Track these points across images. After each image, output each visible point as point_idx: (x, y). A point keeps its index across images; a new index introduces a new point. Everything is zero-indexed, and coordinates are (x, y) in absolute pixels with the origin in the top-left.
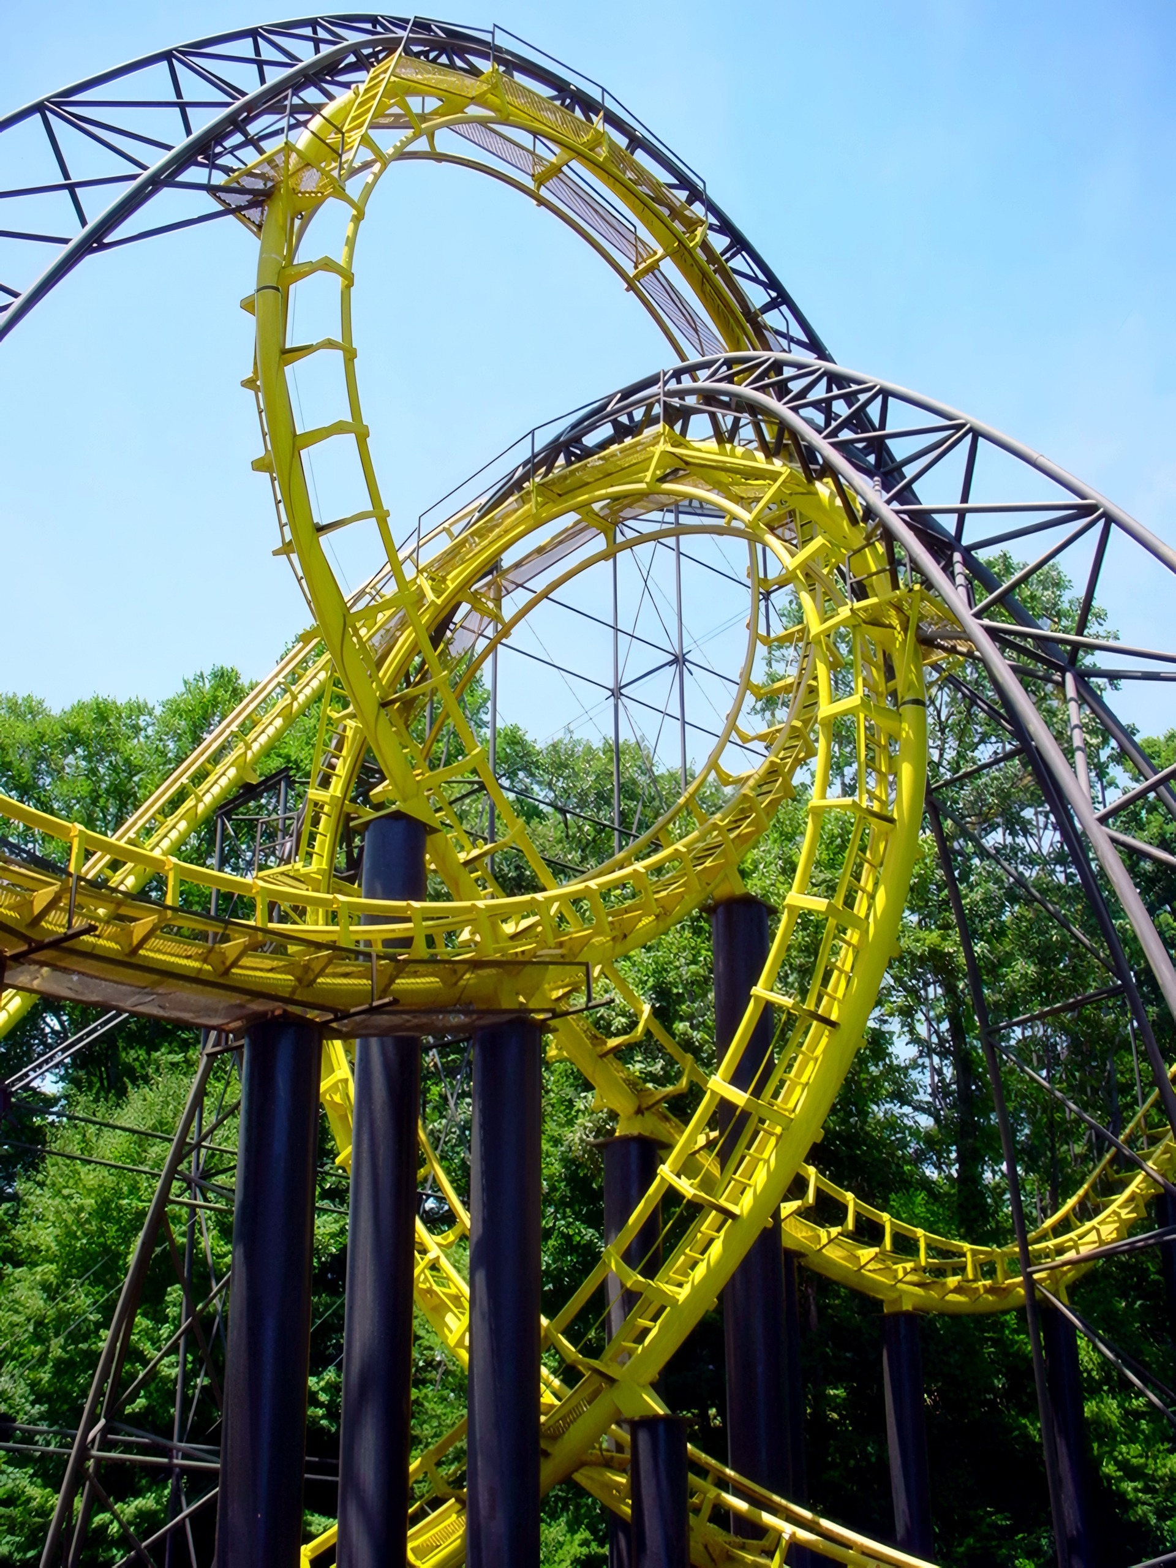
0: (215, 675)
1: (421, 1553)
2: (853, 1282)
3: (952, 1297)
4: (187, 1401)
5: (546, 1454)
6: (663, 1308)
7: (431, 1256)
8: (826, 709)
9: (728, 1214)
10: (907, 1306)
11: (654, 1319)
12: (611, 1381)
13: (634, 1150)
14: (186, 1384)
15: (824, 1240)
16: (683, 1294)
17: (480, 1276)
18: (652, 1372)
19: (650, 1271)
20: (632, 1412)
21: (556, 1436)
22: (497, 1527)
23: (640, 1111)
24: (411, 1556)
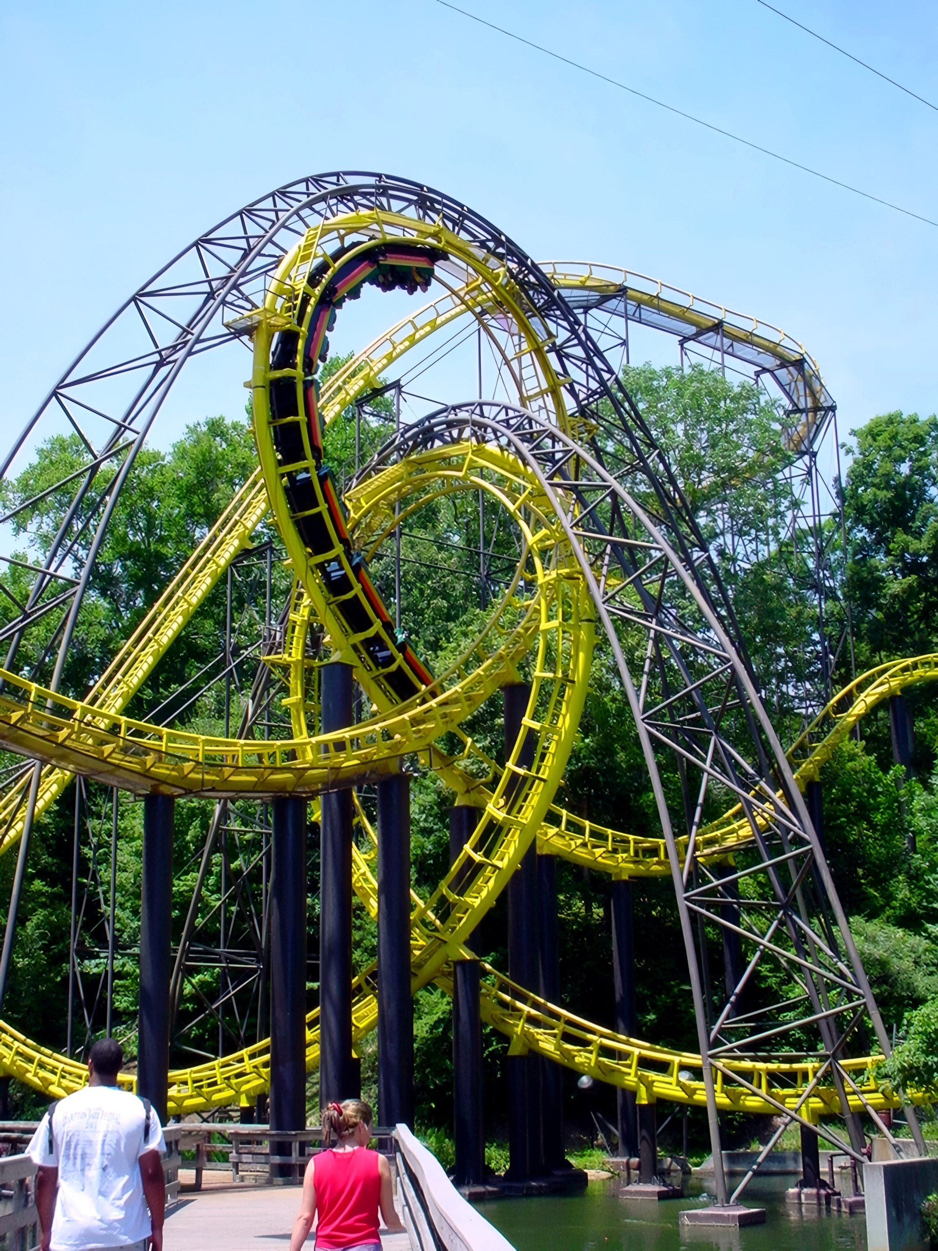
0: (207, 423)
1: (359, 1019)
2: (593, 865)
3: (654, 868)
4: (228, 921)
5: (416, 975)
6: (467, 910)
7: (362, 871)
8: (544, 625)
9: (496, 867)
10: (625, 877)
11: (465, 913)
12: (445, 942)
13: (464, 811)
14: (226, 911)
15: (573, 846)
16: (477, 902)
17: (383, 898)
18: (466, 936)
19: (461, 893)
20: (453, 957)
21: (420, 966)
22: (392, 1012)
23: (468, 791)
24: (354, 1021)
